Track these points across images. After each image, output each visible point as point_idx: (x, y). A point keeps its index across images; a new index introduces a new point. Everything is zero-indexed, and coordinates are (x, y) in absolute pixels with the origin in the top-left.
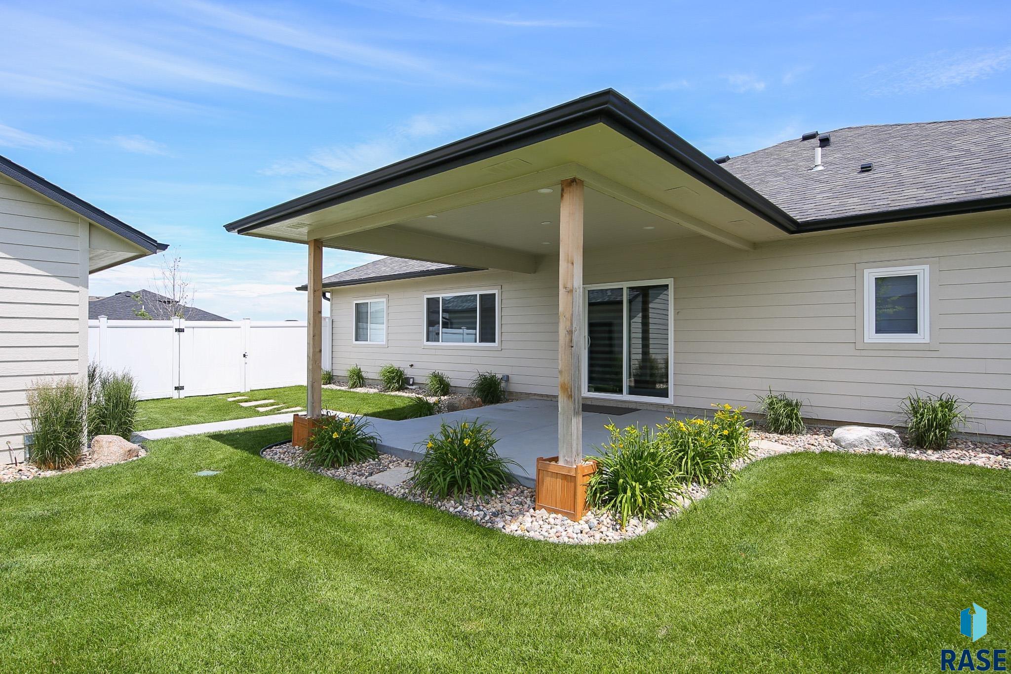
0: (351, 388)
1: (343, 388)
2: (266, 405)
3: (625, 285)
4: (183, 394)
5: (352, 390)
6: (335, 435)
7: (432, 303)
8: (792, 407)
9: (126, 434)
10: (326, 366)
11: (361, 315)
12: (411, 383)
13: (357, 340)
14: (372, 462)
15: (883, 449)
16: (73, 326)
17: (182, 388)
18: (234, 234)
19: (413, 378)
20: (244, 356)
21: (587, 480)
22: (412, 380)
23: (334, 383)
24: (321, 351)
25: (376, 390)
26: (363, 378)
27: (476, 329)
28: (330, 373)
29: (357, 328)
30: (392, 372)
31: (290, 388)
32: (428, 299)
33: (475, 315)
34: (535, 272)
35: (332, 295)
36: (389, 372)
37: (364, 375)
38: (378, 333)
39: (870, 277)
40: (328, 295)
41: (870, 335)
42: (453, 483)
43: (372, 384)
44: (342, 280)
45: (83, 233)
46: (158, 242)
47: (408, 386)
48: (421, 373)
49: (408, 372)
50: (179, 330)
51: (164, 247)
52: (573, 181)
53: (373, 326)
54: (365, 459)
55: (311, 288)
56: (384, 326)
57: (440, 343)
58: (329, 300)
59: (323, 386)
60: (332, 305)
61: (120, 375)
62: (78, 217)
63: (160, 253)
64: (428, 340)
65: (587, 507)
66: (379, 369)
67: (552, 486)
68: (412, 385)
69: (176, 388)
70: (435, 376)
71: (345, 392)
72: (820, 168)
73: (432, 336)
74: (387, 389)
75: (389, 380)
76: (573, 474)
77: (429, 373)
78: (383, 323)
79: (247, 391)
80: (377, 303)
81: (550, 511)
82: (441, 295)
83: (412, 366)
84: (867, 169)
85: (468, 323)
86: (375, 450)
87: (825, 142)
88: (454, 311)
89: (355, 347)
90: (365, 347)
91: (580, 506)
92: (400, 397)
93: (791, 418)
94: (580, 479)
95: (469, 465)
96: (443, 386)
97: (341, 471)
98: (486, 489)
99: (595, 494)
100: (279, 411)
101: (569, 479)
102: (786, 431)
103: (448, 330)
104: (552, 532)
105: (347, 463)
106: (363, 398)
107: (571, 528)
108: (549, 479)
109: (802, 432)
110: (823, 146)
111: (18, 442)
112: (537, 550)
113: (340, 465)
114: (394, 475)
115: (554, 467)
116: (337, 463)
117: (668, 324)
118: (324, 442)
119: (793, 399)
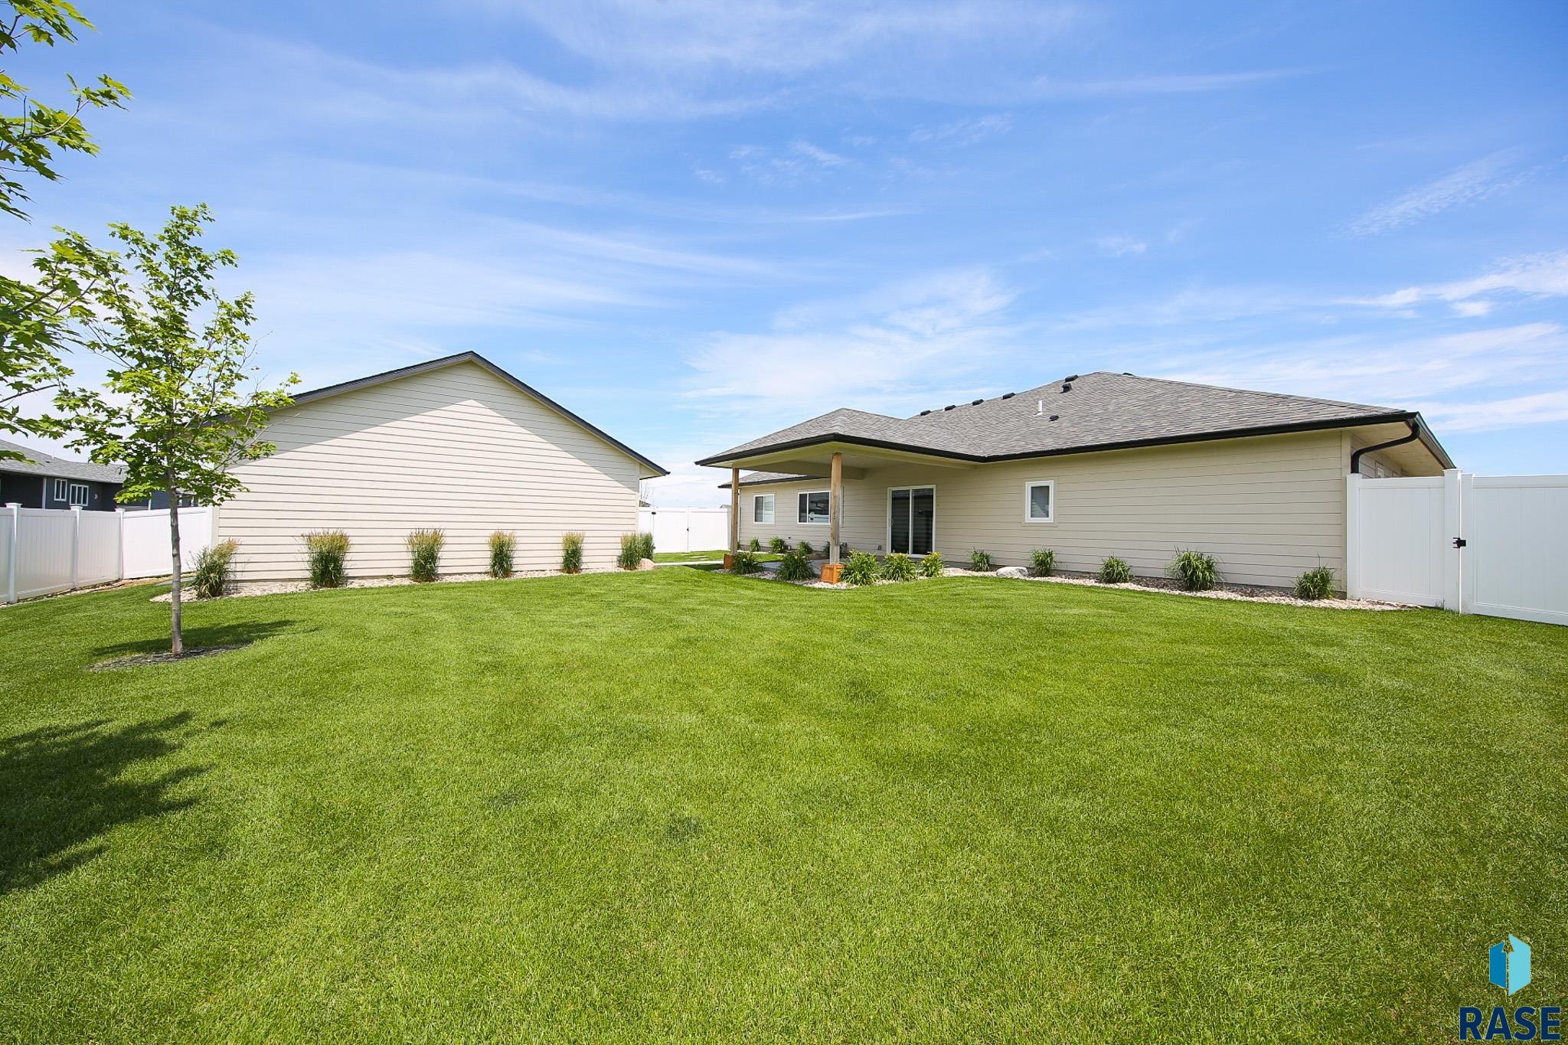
3: (911, 488)
4: (662, 550)
5: (754, 552)
6: (744, 560)
7: (803, 497)
8: (984, 557)
9: (652, 559)
10: (739, 539)
11: (759, 503)
12: (789, 548)
13: (756, 521)
14: (760, 572)
15: (1018, 576)
16: (633, 509)
17: (661, 547)
18: (699, 466)
20: (688, 529)
21: (839, 570)
22: (790, 546)
23: (744, 549)
25: (768, 552)
26: (760, 545)
28: (741, 543)
29: (756, 513)
30: (778, 541)
31: (714, 551)
32: (800, 495)
34: (858, 478)
35: (744, 491)
36: (774, 541)
37: (760, 543)
38: (769, 516)
39: (1028, 486)
40: (742, 490)
41: (1028, 519)
42: (790, 575)
43: (765, 549)
44: (747, 481)
45: (638, 467)
46: (666, 471)
47: (787, 550)
48: (794, 543)
49: (787, 542)
50: (653, 513)
51: (669, 473)
52: (837, 454)
53: (766, 512)
54: (757, 571)
55: (733, 486)
56: (773, 512)
57: (807, 523)
58: (742, 493)
59: (738, 550)
61: (648, 534)
62: (635, 460)
63: (667, 475)
64: (800, 521)
65: (838, 581)
66: (769, 540)
67: (826, 572)
68: (790, 550)
69: (659, 547)
70: (803, 544)
71: (751, 552)
72: (1041, 414)
73: (802, 519)
74: (773, 552)
75: (776, 546)
76: (832, 567)
77: (798, 542)
78: (772, 510)
79: (689, 552)
80: (769, 497)
81: (824, 582)
82: (808, 493)
83: (789, 537)
84: (1054, 418)
85: (825, 510)
86: (762, 569)
87: (1067, 389)
88: (817, 503)
89: (756, 525)
90: (762, 525)
91: (835, 580)
92: (780, 556)
93: (984, 562)
94: (835, 569)
95: (798, 567)
96: (807, 549)
97: (746, 575)
98: (804, 578)
99: (842, 576)
100: (712, 560)
101: (831, 569)
102: (980, 570)
103: (813, 515)
104: (823, 587)
105: (749, 573)
106: (760, 556)
107: (830, 586)
108: (825, 571)
109: (987, 571)
110: (1064, 391)
111: (615, 559)
112: (814, 589)
113: (746, 573)
114: (770, 576)
115: (827, 566)
116: (745, 573)
117: (932, 512)
118: (739, 563)
119: (985, 553)
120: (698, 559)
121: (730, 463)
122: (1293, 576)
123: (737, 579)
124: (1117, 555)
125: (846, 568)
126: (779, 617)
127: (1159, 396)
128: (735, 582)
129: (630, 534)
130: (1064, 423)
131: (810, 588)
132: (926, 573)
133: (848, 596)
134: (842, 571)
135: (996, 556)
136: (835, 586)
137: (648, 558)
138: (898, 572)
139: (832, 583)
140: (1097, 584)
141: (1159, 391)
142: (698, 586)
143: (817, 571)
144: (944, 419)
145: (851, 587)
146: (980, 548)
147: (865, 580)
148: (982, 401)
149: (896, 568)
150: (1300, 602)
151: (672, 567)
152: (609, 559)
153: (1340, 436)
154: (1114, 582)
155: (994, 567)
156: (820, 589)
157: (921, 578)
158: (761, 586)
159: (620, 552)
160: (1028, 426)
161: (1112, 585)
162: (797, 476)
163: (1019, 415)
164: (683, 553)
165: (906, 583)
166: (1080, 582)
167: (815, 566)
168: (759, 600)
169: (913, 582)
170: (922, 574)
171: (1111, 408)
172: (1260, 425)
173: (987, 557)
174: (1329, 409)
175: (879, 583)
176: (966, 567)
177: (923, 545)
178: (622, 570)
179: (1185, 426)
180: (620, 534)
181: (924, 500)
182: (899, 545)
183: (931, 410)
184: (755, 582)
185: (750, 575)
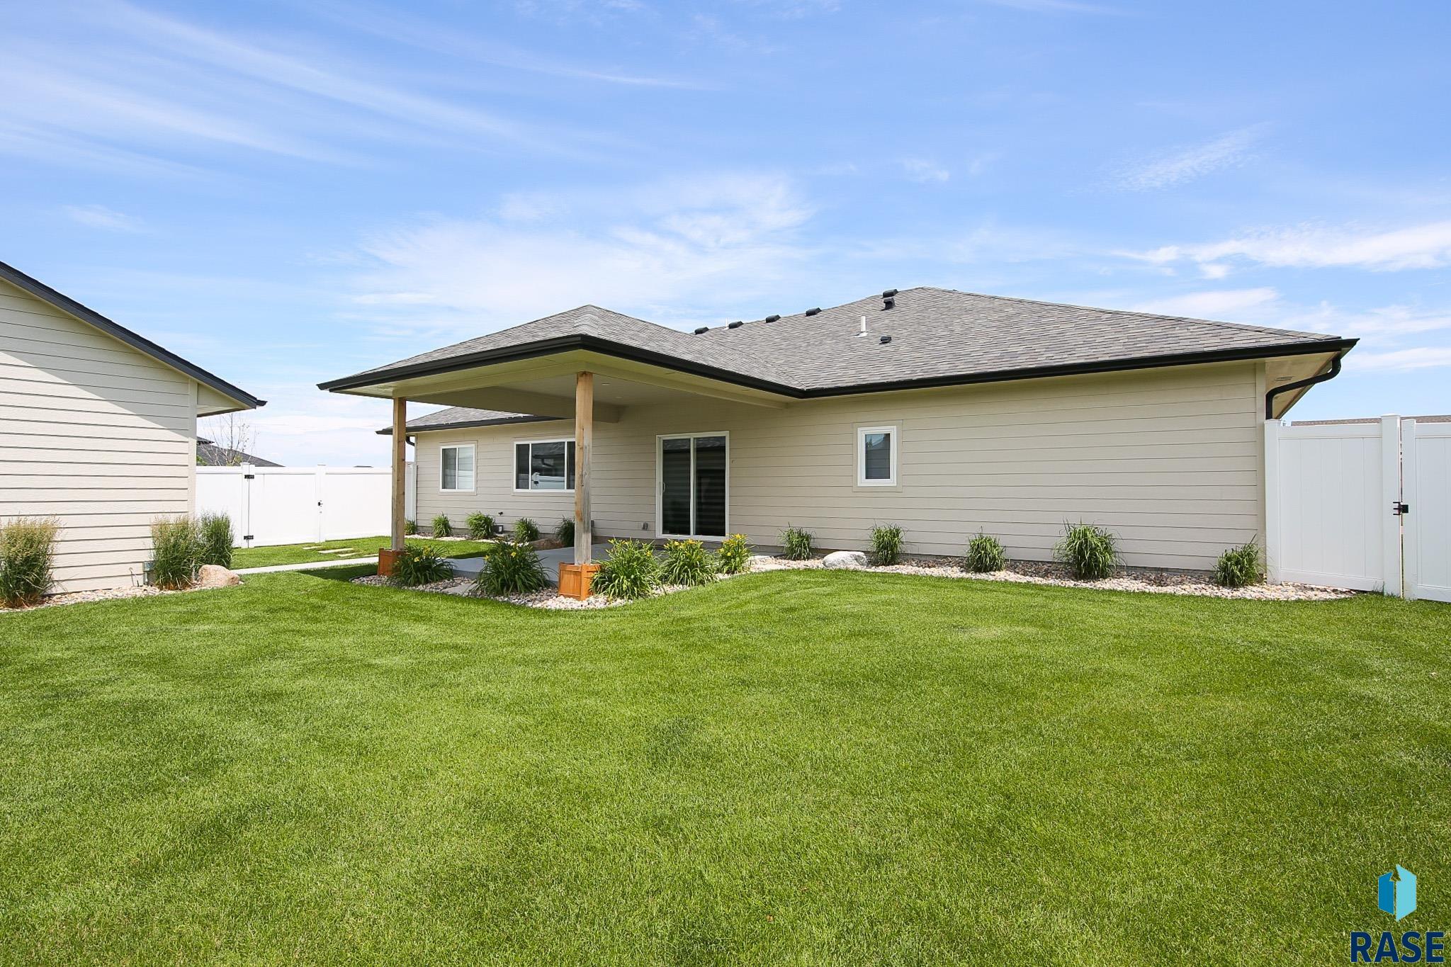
0: (437, 537)
1: (429, 538)
2: (347, 552)
3: (692, 436)
4: (252, 543)
5: (437, 539)
6: (416, 560)
7: (522, 450)
8: (804, 538)
9: (227, 564)
10: (410, 515)
11: (448, 459)
12: (500, 530)
13: (444, 487)
14: (447, 581)
15: (853, 565)
16: (184, 471)
17: (252, 537)
18: (326, 392)
19: (502, 526)
20: (319, 504)
21: (591, 577)
22: (500, 528)
23: (418, 534)
24: (404, 493)
25: (463, 539)
26: (450, 528)
27: (564, 476)
28: (414, 523)
29: (445, 476)
30: (480, 519)
31: (370, 539)
32: (519, 446)
33: (562, 462)
34: (617, 421)
35: (417, 439)
36: (475, 519)
37: (451, 524)
38: (466, 480)
39: (862, 435)
40: (412, 439)
41: (862, 481)
42: (502, 585)
43: (459, 532)
44: (428, 424)
45: (192, 391)
46: (258, 399)
47: (497, 535)
48: (509, 520)
49: (498, 520)
50: (248, 477)
51: (262, 403)
52: (585, 373)
53: (462, 473)
54: (441, 579)
55: (395, 431)
56: (473, 473)
57: (529, 490)
58: (413, 444)
59: (406, 536)
60: (416, 450)
61: (219, 515)
62: (188, 378)
63: (259, 408)
64: (518, 487)
65: (590, 593)
66: (466, 518)
67: (568, 580)
68: (501, 533)
69: (245, 538)
70: (523, 523)
71: (430, 540)
72: (864, 335)
73: (521, 483)
74: (474, 537)
75: (477, 528)
76: (579, 570)
77: (515, 520)
78: (472, 470)
79: (321, 542)
80: (466, 449)
81: (565, 596)
82: (530, 443)
83: (501, 513)
84: (885, 341)
85: (556, 470)
86: (451, 574)
87: (889, 305)
88: (543, 458)
89: (443, 494)
90: (453, 494)
91: (584, 592)
92: (486, 544)
93: (801, 547)
94: (584, 574)
95: (516, 571)
96: (530, 532)
97: (421, 587)
98: (528, 589)
99: (596, 584)
100: (360, 556)
101: (578, 574)
102: (798, 558)
103: (537, 477)
104: (563, 607)
105: (427, 582)
106: (449, 545)
107: (576, 604)
108: (566, 576)
109: (808, 559)
110: (886, 309)
111: (139, 569)
112: (547, 613)
113: (420, 583)
114: (463, 588)
115: (569, 568)
116: (417, 582)
117: (724, 471)
118: (407, 565)
119: (804, 532)
120: (335, 556)
121: (389, 387)
122: (1210, 555)
123: (399, 597)
124: (989, 531)
125: (603, 571)
126: (479, 701)
127: (1009, 317)
128: (395, 605)
129: (172, 519)
130: (900, 347)
131: (540, 610)
132: (726, 568)
133: (611, 624)
134: (596, 576)
135: (820, 538)
136: (585, 603)
137: (219, 563)
138: (688, 571)
139: (578, 598)
140: (964, 575)
141: (1011, 310)
142: (316, 621)
143: (553, 577)
144: (730, 339)
145: (613, 604)
146: (797, 524)
147: (637, 588)
148: (778, 317)
149: (684, 565)
150: (1226, 592)
151: (273, 578)
152: (125, 570)
153: (1254, 371)
154: (986, 569)
155: (821, 553)
156: (558, 612)
157: (720, 576)
158: (444, 610)
159: (148, 556)
160: (852, 350)
161: (983, 576)
162: (512, 415)
163: (834, 336)
164: (309, 544)
165: (700, 588)
166: (937, 571)
167: (547, 563)
168: (442, 647)
169: (709, 587)
170: (719, 571)
171: (958, 329)
172: (1167, 352)
173: (808, 538)
174: (1242, 334)
175: (657, 591)
176: (780, 554)
177: (712, 522)
178: (155, 591)
179: (1070, 352)
180: (152, 519)
181: (713, 453)
182: (675, 522)
183: (709, 328)
184: (434, 604)
185: (428, 588)
